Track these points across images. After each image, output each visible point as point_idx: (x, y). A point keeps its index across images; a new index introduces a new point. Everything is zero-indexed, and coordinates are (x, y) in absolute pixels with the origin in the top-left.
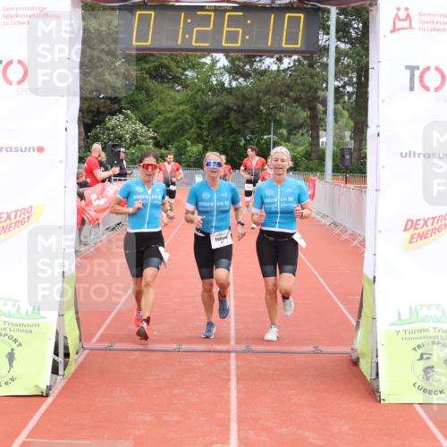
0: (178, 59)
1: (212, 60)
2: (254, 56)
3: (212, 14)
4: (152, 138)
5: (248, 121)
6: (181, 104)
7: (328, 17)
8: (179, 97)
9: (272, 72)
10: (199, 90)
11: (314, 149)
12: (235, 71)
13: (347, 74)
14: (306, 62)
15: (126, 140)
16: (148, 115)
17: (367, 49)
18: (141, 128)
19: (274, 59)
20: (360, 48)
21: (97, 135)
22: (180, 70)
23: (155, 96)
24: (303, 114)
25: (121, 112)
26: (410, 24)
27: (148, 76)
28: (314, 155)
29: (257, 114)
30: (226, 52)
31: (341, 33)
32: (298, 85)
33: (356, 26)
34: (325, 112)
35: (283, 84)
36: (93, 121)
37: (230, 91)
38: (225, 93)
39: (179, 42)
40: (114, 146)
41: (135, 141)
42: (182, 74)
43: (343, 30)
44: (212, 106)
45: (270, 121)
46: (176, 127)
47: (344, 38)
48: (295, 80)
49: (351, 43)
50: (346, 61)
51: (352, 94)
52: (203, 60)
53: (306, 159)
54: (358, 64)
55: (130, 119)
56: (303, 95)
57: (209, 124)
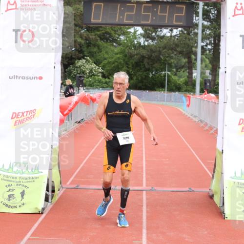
0: (116, 29)
1: (135, 30)
2: (157, 28)
3: (135, 5)
4: (101, 73)
5: (154, 64)
6: (117, 54)
7: (198, 7)
8: (116, 50)
9: (167, 37)
10: (127, 47)
11: (190, 80)
12: (147, 36)
13: (209, 39)
14: (185, 32)
15: (86, 73)
16: (99, 60)
17: (219, 25)
18: (95, 67)
19: (168, 30)
20: (216, 24)
21: (70, 70)
22: (117, 36)
23: (103, 50)
24: (184, 60)
25: (84, 58)
26: (243, 12)
27: (99, 38)
28: (189, 83)
29: (159, 60)
30: (142, 26)
31: (205, 16)
32: (182, 44)
33: (213, 12)
34: (196, 60)
35: (174, 44)
36: (69, 63)
37: (144, 47)
38: (141, 48)
39: (117, 21)
40: (80, 77)
41: (92, 74)
42: (118, 38)
43: (206, 15)
44: (135, 55)
45: (166, 64)
46: (114, 67)
47: (207, 19)
48: (180, 41)
49: (210, 21)
50: (208, 32)
51: (211, 49)
52: (129, 30)
53: (186, 85)
54: (214, 33)
55: (89, 62)
56: (184, 50)
57: (133, 65)
